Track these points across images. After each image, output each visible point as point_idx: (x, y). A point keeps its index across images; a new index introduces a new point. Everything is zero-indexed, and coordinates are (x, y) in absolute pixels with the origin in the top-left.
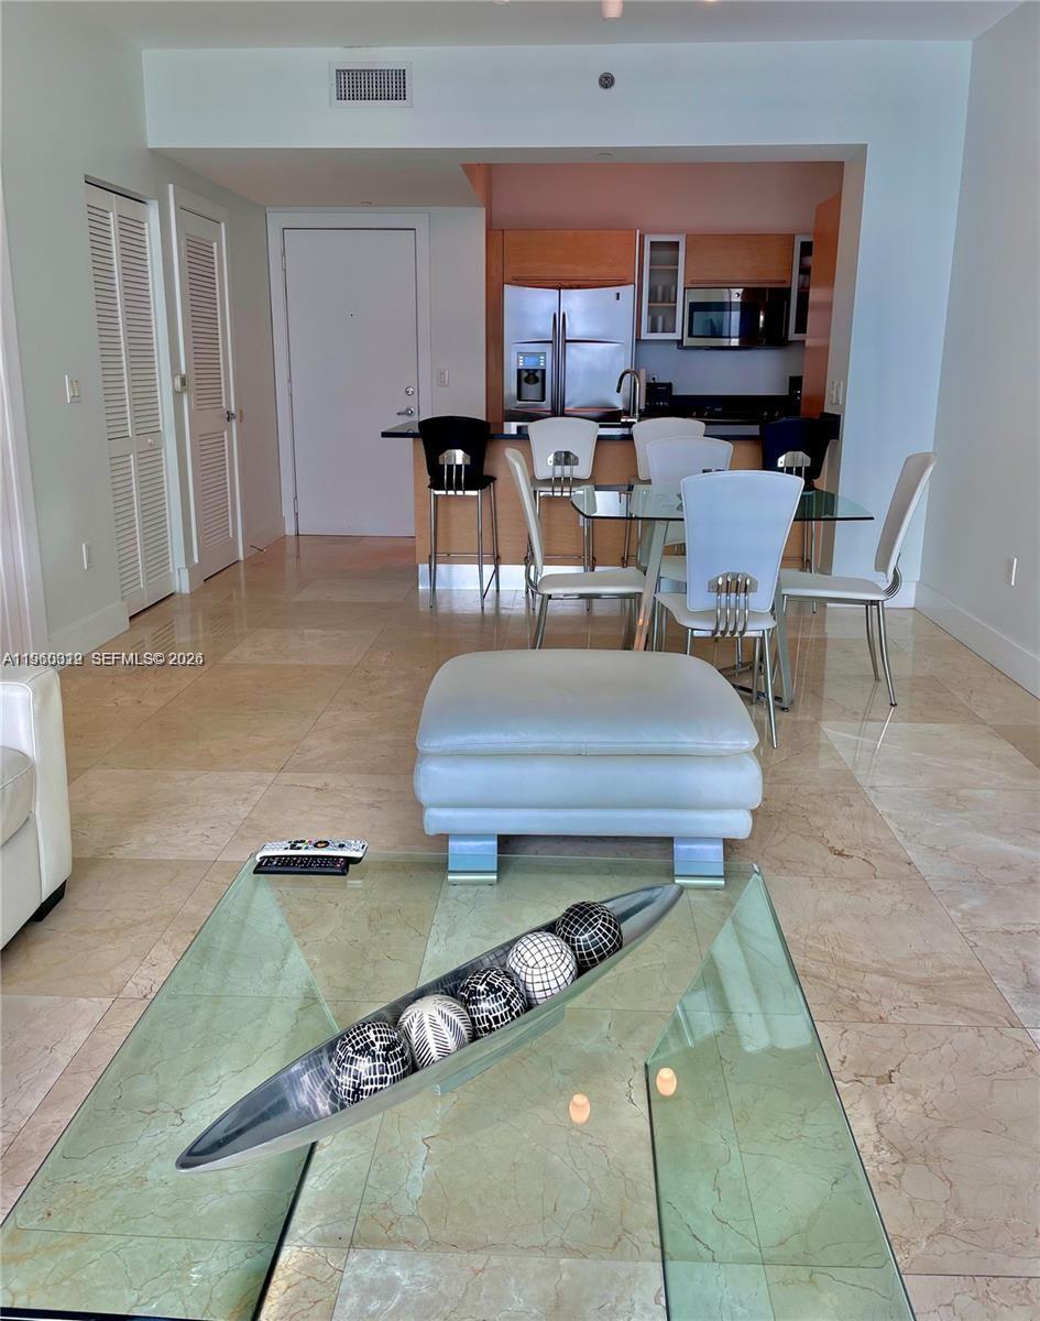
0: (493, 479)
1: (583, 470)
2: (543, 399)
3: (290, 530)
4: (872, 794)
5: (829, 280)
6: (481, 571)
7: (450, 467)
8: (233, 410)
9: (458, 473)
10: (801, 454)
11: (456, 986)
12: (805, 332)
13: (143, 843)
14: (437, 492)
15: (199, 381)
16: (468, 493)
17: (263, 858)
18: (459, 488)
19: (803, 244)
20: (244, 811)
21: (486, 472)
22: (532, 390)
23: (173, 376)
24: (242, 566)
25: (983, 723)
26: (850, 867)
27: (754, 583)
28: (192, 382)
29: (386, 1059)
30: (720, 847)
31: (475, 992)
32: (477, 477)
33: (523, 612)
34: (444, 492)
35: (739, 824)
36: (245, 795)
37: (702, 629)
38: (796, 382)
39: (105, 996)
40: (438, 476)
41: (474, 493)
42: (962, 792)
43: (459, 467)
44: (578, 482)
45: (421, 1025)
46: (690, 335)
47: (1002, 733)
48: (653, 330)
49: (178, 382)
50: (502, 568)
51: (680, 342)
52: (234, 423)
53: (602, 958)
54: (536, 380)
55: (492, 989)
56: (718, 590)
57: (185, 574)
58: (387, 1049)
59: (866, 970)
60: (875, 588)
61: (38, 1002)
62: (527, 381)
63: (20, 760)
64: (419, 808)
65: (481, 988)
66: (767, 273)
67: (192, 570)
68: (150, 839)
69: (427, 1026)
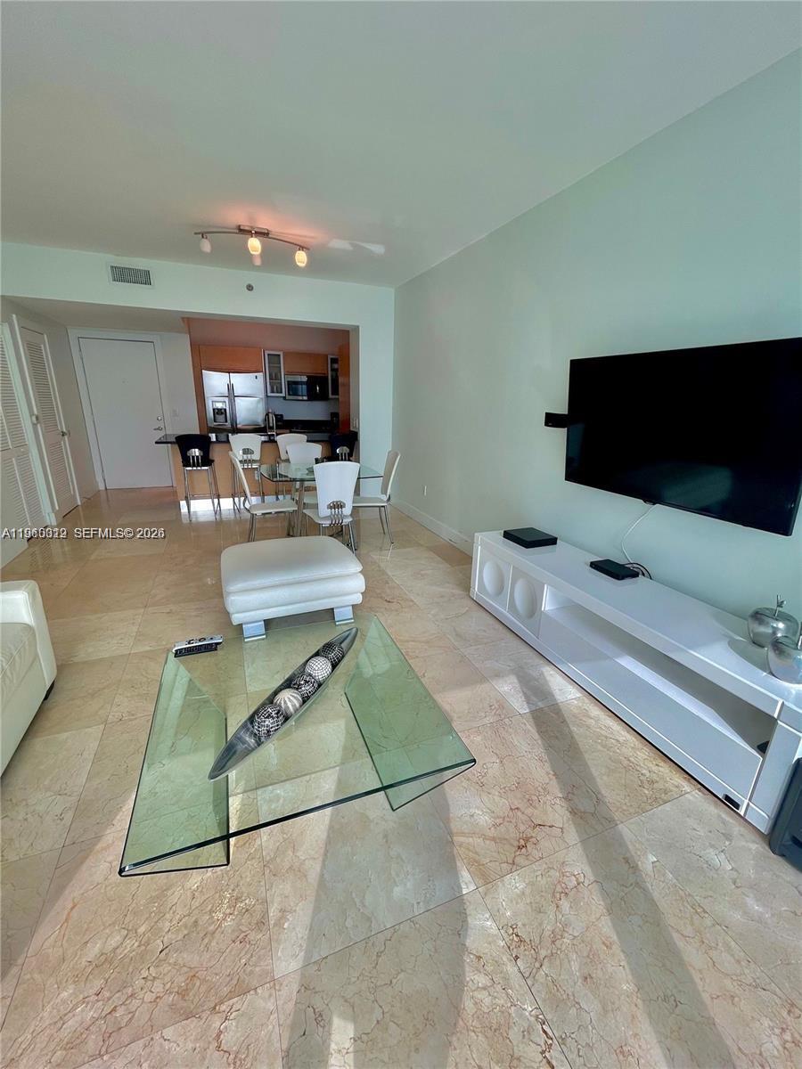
0: (213, 461)
1: (256, 456)
2: (226, 421)
3: (102, 487)
4: (394, 578)
5: (347, 374)
6: (213, 502)
7: (193, 457)
8: (64, 430)
9: (198, 460)
10: (345, 447)
11: (289, 684)
12: (338, 394)
13: (87, 651)
14: (188, 468)
15: (44, 417)
16: (203, 468)
17: (176, 651)
18: (198, 466)
19: (332, 359)
20: (135, 629)
21: (211, 457)
22: (221, 418)
23: (31, 416)
24: (80, 508)
25: (422, 545)
26: (394, 606)
27: (344, 504)
28: (41, 418)
29: (278, 717)
30: (351, 608)
31: (300, 684)
32: (206, 461)
33: (233, 517)
34: (190, 468)
35: (358, 599)
36: (132, 621)
37: (326, 523)
38: (334, 415)
39: (99, 724)
40: (186, 461)
41: (206, 468)
42: (422, 572)
43: (197, 457)
44: (254, 461)
45: (285, 702)
46: (289, 394)
47: (430, 549)
48: (272, 392)
49: (34, 418)
50: (221, 500)
51: (284, 398)
52: (66, 437)
53: (339, 661)
54: (222, 413)
55: (306, 682)
56: (331, 508)
57: (53, 515)
58: (277, 714)
59: (408, 641)
60: (382, 501)
61: (64, 736)
62: (217, 413)
63: (28, 628)
64: (228, 614)
65: (302, 682)
66: (317, 370)
67: (56, 514)
68: (90, 650)
69: (288, 701)
